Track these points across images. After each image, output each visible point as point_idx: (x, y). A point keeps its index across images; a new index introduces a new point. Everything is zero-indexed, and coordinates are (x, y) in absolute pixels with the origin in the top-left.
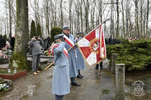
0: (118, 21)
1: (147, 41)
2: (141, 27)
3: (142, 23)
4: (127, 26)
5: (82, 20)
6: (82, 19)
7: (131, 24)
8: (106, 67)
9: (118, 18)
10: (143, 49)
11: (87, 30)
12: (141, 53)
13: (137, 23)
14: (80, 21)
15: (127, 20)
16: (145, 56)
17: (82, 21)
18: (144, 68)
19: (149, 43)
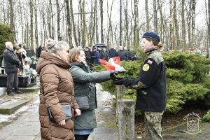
0: (136, 13)
1: (183, 54)
2: (184, 26)
3: (186, 16)
4: (156, 23)
5: (58, 7)
6: (58, 4)
7: (162, 19)
8: (106, 110)
9: (135, 6)
10: (177, 71)
11: (69, 30)
12: (172, 78)
13: (175, 16)
14: (55, 10)
15: (156, 11)
16: (181, 84)
17: (59, 11)
18: (179, 109)
19: (188, 58)
